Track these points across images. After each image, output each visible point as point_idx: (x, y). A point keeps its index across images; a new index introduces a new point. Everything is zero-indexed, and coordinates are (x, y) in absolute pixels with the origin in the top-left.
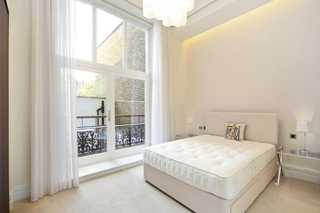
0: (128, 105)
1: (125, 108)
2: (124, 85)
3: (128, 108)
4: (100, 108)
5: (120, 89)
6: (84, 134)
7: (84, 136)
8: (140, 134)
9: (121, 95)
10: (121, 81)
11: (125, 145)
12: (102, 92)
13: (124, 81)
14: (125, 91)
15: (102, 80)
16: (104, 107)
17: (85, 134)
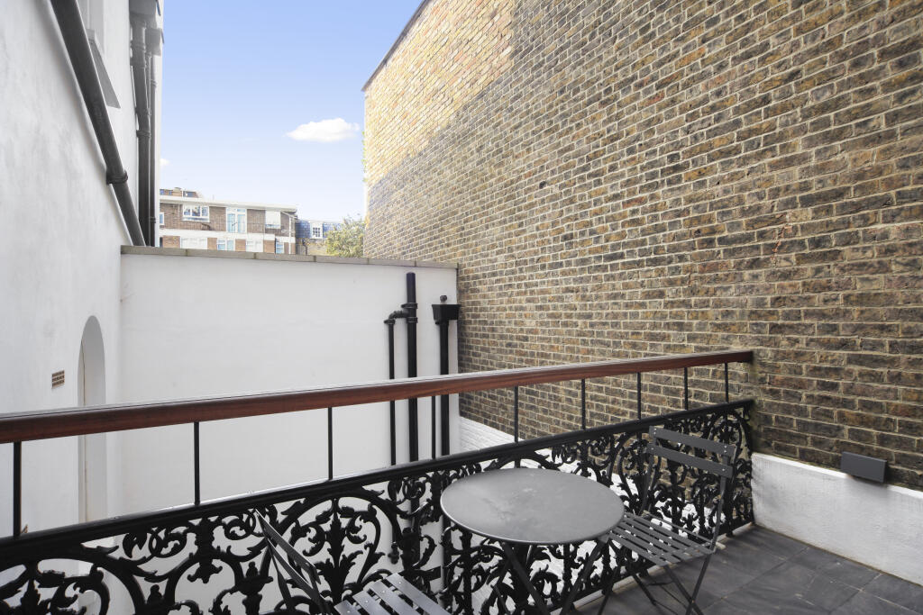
0: (542, 292)
1: (522, 308)
2: (512, 197)
3: (540, 308)
4: (399, 309)
5: (491, 219)
6: (346, 541)
7: (348, 562)
8: (694, 487)
9: (494, 246)
10: (493, 180)
11: (620, 577)
12: (397, 244)
13: (514, 177)
14: (521, 225)
15: (397, 195)
16: (416, 305)
17: (356, 541)
